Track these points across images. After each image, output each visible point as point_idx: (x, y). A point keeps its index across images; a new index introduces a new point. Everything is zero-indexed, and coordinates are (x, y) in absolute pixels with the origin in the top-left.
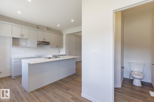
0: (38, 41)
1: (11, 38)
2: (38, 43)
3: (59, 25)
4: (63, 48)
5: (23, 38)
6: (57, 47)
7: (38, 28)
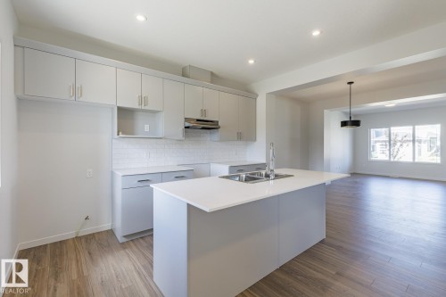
0: (187, 120)
1: (112, 109)
2: (187, 124)
3: (251, 62)
4: (255, 140)
5: (147, 108)
6: (240, 137)
7: (184, 75)
